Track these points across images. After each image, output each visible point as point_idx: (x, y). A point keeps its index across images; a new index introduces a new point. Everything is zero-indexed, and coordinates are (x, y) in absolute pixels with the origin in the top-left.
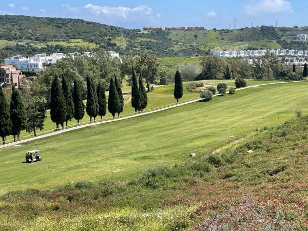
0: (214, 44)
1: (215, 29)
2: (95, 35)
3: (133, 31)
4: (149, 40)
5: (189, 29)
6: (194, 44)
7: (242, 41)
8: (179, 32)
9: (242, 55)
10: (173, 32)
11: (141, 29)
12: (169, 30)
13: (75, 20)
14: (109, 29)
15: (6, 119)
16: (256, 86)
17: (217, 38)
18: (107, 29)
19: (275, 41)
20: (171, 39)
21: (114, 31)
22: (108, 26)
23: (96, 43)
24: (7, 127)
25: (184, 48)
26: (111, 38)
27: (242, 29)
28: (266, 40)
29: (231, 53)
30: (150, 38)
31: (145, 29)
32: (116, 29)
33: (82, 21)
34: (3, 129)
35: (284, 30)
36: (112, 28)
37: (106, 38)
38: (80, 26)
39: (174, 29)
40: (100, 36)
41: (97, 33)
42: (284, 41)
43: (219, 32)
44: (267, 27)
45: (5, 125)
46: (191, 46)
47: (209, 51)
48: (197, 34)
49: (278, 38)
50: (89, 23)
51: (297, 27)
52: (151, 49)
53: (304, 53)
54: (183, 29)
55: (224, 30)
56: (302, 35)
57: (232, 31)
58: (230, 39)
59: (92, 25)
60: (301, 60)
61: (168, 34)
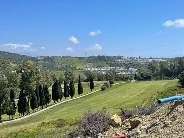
0: (77, 64)
1: (76, 57)
2: (15, 60)
3: (35, 57)
4: (44, 62)
5: (63, 57)
6: (67, 64)
7: (90, 63)
8: (58, 58)
9: (96, 70)
10: (56, 58)
11: (39, 57)
12: (53, 57)
13: (3, 52)
14: (23, 57)
15: (44, 98)
16: (118, 84)
17: (78, 61)
18: (21, 57)
19: (105, 63)
20: (55, 62)
21: (25, 58)
22: (22, 55)
23: (17, 64)
24: (44, 102)
25: (62, 66)
26: (24, 61)
27: (89, 57)
28: (101, 62)
29: (91, 69)
30: (44, 61)
31: (41, 57)
32: (26, 57)
33: (8, 53)
34: (42, 103)
35: (109, 58)
36: (24, 56)
37: (22, 61)
38: (7, 56)
39: (55, 57)
40: (18, 60)
41: (17, 59)
42: (110, 63)
43: (78, 58)
44: (101, 56)
45: (43, 101)
46: (65, 65)
47: (75, 67)
48: (68, 59)
49: (107, 62)
50: (12, 54)
51: (115, 56)
52: (46, 66)
53: (123, 69)
54: (60, 57)
55: (80, 57)
56: (117, 60)
57: (84, 58)
58: (84, 62)
59: (13, 55)
60: (123, 72)
61: (53, 59)
